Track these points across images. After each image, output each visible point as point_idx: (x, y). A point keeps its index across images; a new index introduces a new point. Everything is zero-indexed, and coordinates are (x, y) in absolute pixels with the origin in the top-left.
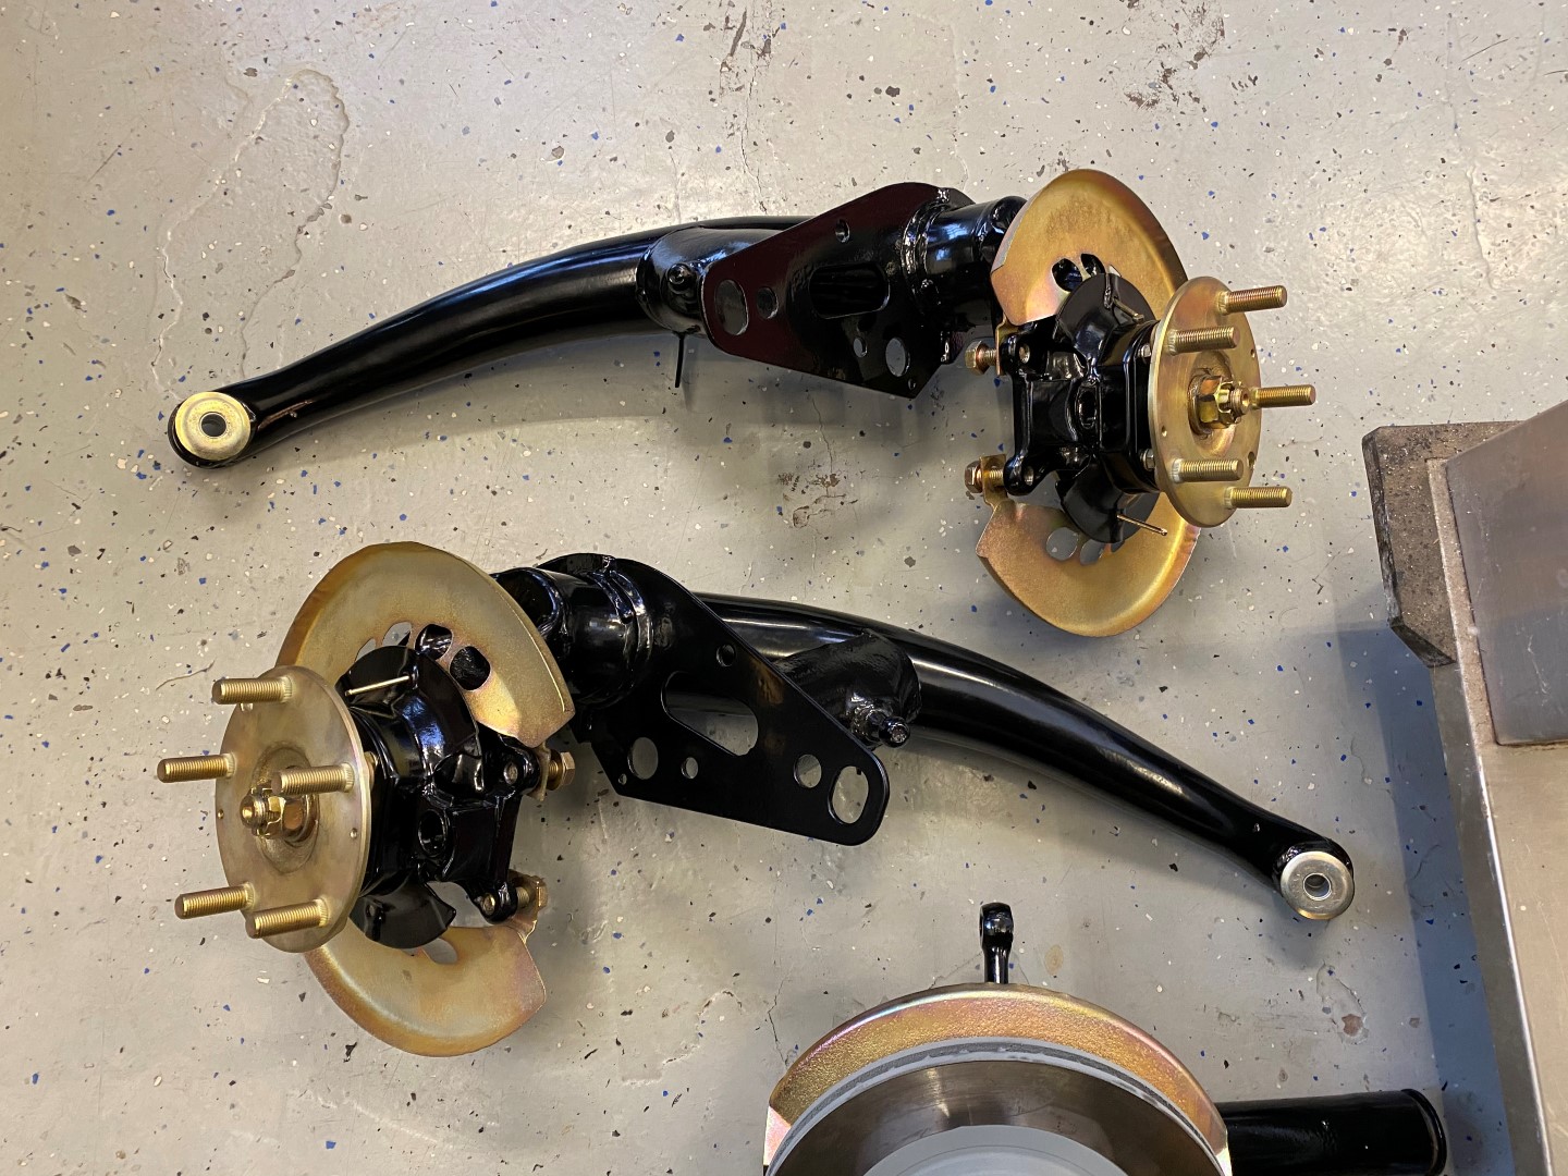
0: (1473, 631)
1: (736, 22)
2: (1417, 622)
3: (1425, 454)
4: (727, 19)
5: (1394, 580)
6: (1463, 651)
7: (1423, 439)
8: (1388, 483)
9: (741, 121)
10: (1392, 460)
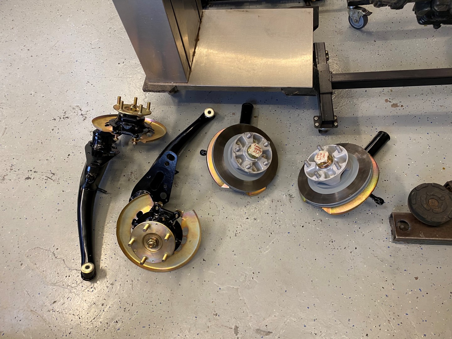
0: (172, 83)
1: (46, 178)
2: (170, 89)
3: (147, 84)
4: (46, 180)
5: (163, 91)
6: (175, 84)
7: (145, 84)
8: (150, 89)
9: (65, 179)
10: (147, 88)
